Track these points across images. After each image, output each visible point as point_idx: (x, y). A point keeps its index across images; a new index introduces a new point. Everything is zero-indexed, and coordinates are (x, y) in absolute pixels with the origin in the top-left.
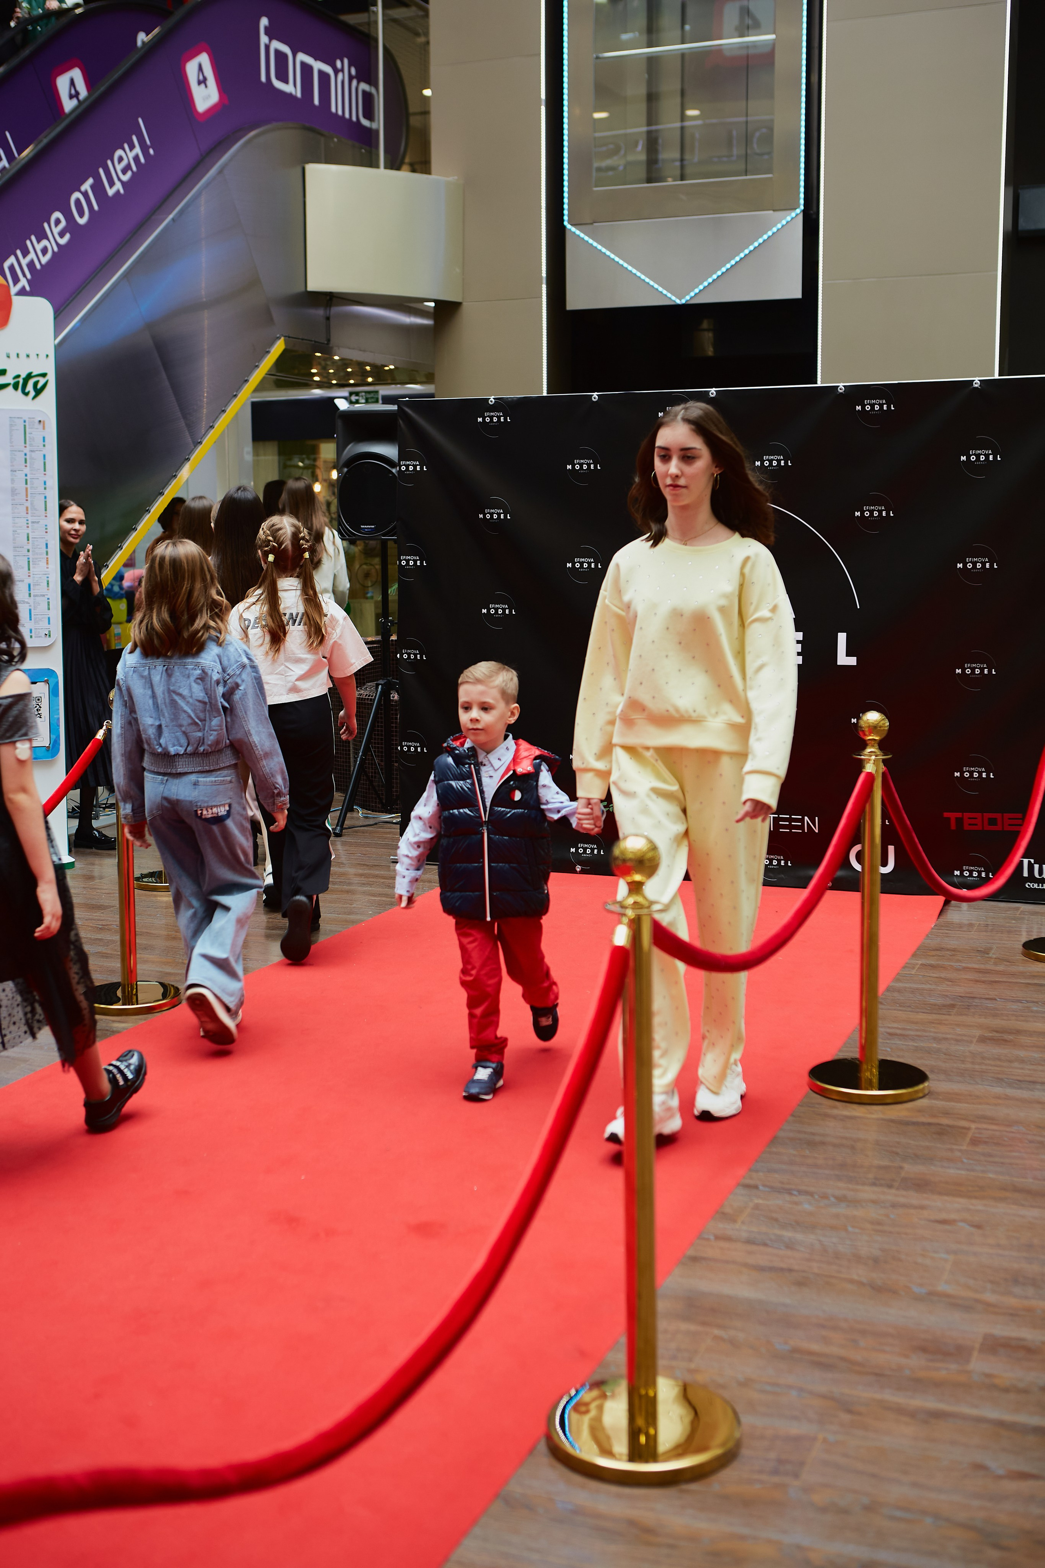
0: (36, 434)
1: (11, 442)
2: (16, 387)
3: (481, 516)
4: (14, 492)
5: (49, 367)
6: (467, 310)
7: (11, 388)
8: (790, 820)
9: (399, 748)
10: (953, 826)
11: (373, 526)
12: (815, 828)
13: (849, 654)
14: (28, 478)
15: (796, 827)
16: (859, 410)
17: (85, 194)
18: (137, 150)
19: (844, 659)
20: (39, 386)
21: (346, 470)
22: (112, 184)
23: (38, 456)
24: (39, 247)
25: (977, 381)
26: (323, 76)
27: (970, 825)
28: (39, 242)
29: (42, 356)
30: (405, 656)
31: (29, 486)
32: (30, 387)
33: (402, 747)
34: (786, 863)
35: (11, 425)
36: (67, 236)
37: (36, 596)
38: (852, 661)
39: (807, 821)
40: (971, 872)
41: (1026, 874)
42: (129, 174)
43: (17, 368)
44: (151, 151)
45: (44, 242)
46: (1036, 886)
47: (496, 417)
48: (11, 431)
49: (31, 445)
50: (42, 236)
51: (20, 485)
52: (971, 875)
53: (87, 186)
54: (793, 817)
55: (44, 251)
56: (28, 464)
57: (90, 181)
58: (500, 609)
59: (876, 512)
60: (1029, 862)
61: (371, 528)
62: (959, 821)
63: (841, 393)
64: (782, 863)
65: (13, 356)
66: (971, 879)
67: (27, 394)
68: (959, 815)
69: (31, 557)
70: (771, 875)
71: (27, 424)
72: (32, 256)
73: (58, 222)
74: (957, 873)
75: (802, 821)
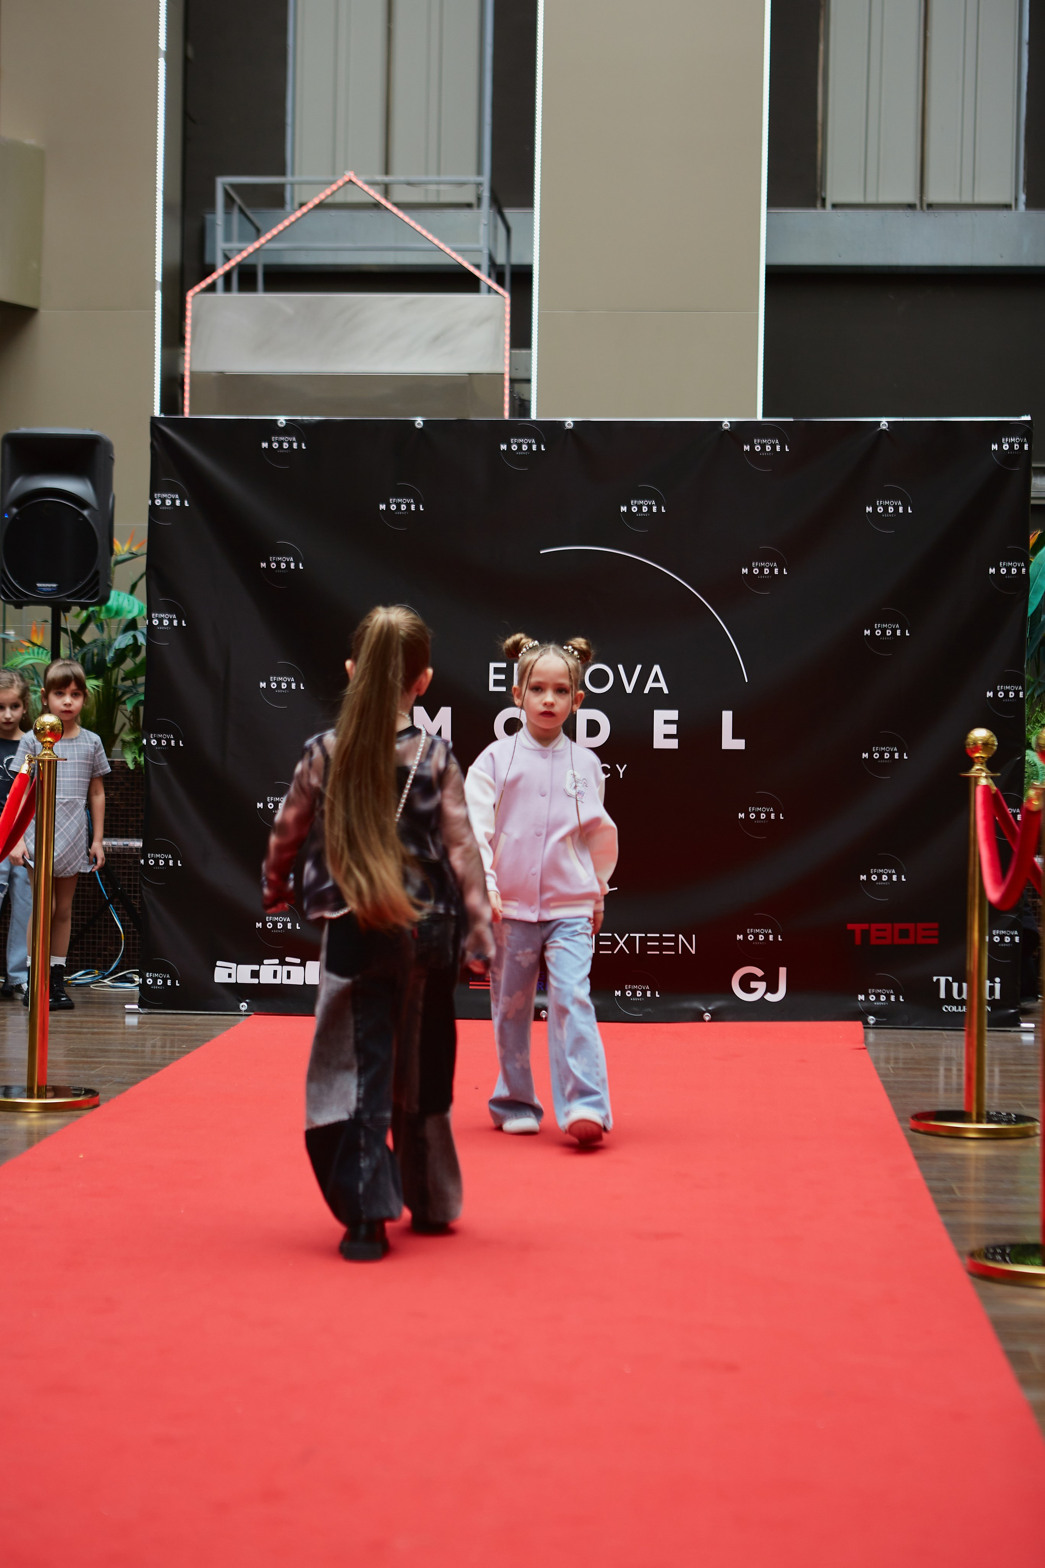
3: (263, 565)
6: (46, 319)
8: (661, 939)
9: (142, 862)
10: (858, 940)
11: (55, 585)
12: (692, 948)
13: (735, 736)
15: (669, 948)
16: (747, 451)
19: (730, 742)
21: (15, 510)
25: (884, 422)
27: (877, 938)
30: (154, 742)
33: (146, 861)
34: (653, 994)
38: (740, 744)
39: (682, 940)
40: (878, 996)
41: (942, 995)
46: (954, 1009)
47: (287, 443)
52: (878, 999)
54: (664, 935)
58: (284, 683)
59: (767, 569)
60: (947, 980)
61: (51, 587)
62: (866, 933)
63: (727, 430)
64: (649, 994)
66: (878, 1004)
68: (865, 926)
70: (636, 1009)
74: (861, 997)
75: (676, 940)
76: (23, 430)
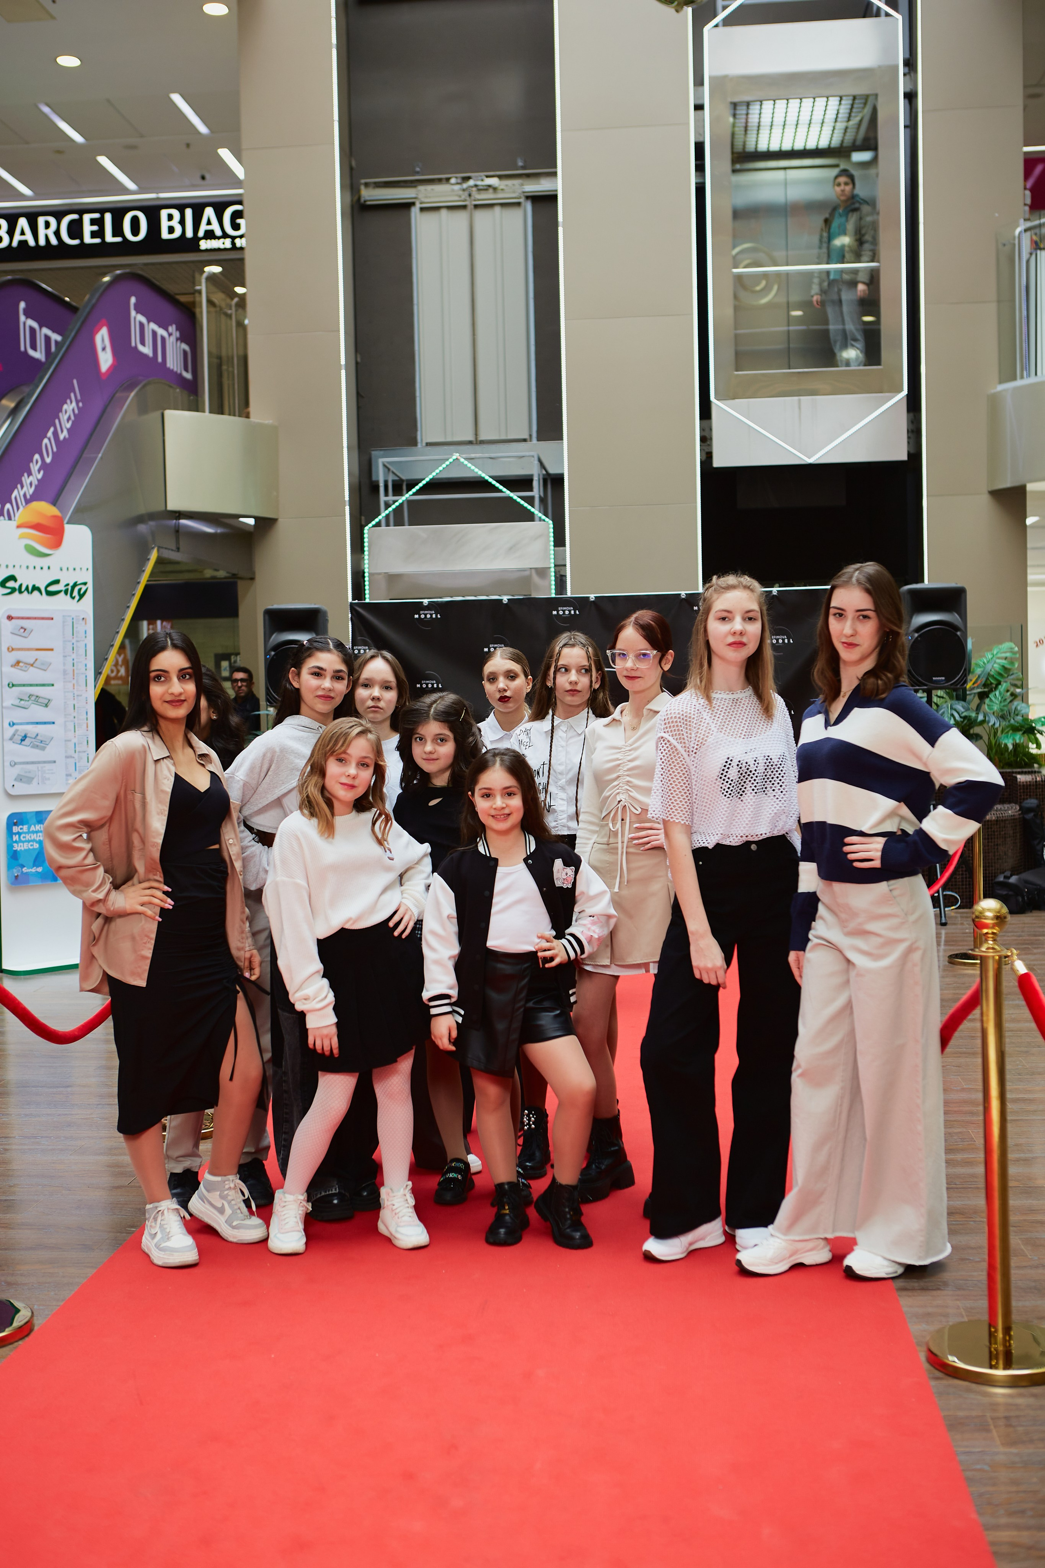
0: (80, 628)
1: (64, 635)
2: (66, 592)
4: (65, 672)
5: (88, 577)
6: (282, 526)
7: (62, 593)
14: (75, 661)
16: (695, 610)
17: (49, 439)
18: (74, 404)
20: (82, 592)
21: (273, 653)
22: (62, 431)
23: (82, 644)
24: (28, 482)
26: (163, 339)
28: (28, 477)
29: (84, 569)
31: (75, 668)
32: (75, 593)
35: (64, 622)
36: (42, 472)
37: (79, 752)
42: (70, 422)
43: (68, 579)
44: (81, 404)
45: (31, 478)
47: (429, 614)
48: (64, 626)
49: (77, 637)
50: (30, 474)
51: (69, 667)
53: (50, 434)
55: (31, 484)
56: (75, 651)
57: (52, 429)
63: (684, 599)
65: (65, 569)
67: (73, 598)
69: (76, 722)
71: (74, 620)
72: (25, 489)
73: (37, 462)
76: (276, 606)
